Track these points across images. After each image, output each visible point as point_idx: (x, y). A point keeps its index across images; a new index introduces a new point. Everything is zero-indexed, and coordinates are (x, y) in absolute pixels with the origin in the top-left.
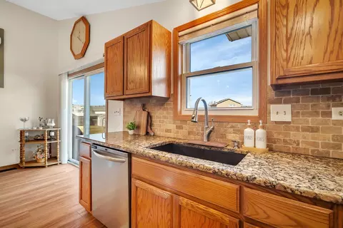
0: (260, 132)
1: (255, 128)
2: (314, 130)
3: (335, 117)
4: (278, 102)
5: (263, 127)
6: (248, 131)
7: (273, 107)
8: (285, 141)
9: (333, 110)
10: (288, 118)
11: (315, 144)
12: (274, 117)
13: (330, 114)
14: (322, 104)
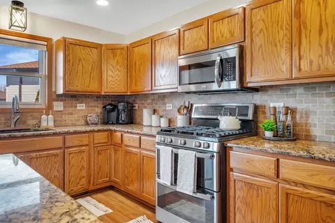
0: (51, 117)
1: (48, 115)
2: (71, 114)
3: (78, 108)
4: (57, 101)
5: (52, 114)
6: (44, 117)
7: (55, 103)
8: (60, 121)
9: (78, 105)
10: (62, 109)
11: (72, 120)
12: (55, 109)
13: (76, 107)
14: (74, 102)
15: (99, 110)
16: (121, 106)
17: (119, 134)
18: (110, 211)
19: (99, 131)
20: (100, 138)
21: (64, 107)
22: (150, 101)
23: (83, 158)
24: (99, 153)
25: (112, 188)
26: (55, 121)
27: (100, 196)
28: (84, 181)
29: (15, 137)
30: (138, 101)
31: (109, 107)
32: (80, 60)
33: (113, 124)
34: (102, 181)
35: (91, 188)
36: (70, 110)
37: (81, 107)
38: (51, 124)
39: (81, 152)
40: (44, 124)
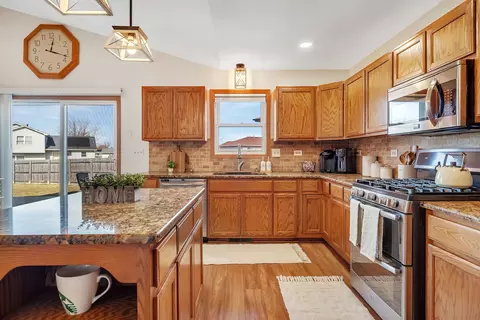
0: (268, 162)
1: (266, 161)
2: (288, 160)
3: (295, 154)
4: (275, 147)
5: (270, 160)
7: (273, 150)
8: (278, 167)
9: (295, 151)
10: (279, 155)
12: (273, 155)
13: (293, 153)
14: (291, 149)
15: (316, 157)
16: (339, 153)
17: (327, 183)
18: (309, 261)
19: (307, 178)
20: (309, 186)
21: (282, 153)
22: (374, 146)
23: (290, 204)
24: (308, 201)
25: (322, 241)
26: (272, 167)
27: (309, 246)
28: (292, 227)
29: (234, 178)
30: (362, 147)
31: (325, 154)
32: (292, 106)
33: (330, 172)
34: (312, 231)
35: (300, 236)
36: (287, 156)
37: (298, 153)
38: (269, 169)
39: (289, 198)
40: (263, 169)
